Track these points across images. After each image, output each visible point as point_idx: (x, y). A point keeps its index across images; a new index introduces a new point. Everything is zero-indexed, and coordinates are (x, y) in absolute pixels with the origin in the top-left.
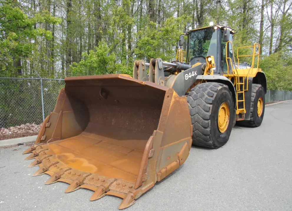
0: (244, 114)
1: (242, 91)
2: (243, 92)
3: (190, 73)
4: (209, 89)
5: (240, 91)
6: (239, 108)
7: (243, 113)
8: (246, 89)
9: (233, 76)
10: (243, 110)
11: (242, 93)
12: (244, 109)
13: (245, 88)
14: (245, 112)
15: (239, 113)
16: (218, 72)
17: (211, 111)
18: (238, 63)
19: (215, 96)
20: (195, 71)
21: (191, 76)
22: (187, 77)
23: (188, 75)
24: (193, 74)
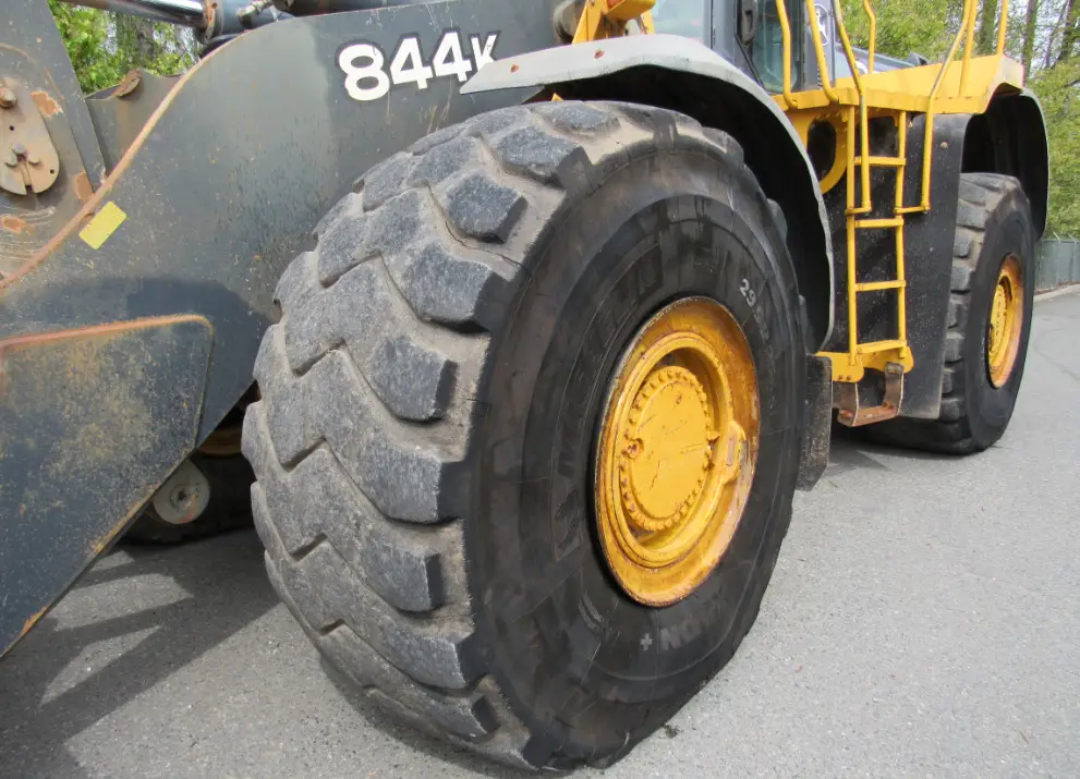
0: (896, 376)
1: (892, 215)
2: (899, 222)
3: (410, 47)
4: (493, 152)
5: (871, 215)
6: (859, 342)
7: (891, 368)
8: (918, 202)
9: (824, 102)
10: (897, 351)
11: (891, 231)
12: (901, 343)
13: (913, 196)
14: (907, 362)
15: (866, 369)
17: (461, 413)
18: (872, 55)
19: (529, 231)
20: (475, 35)
21: (427, 72)
22: (374, 70)
23: (378, 59)
24: (449, 58)
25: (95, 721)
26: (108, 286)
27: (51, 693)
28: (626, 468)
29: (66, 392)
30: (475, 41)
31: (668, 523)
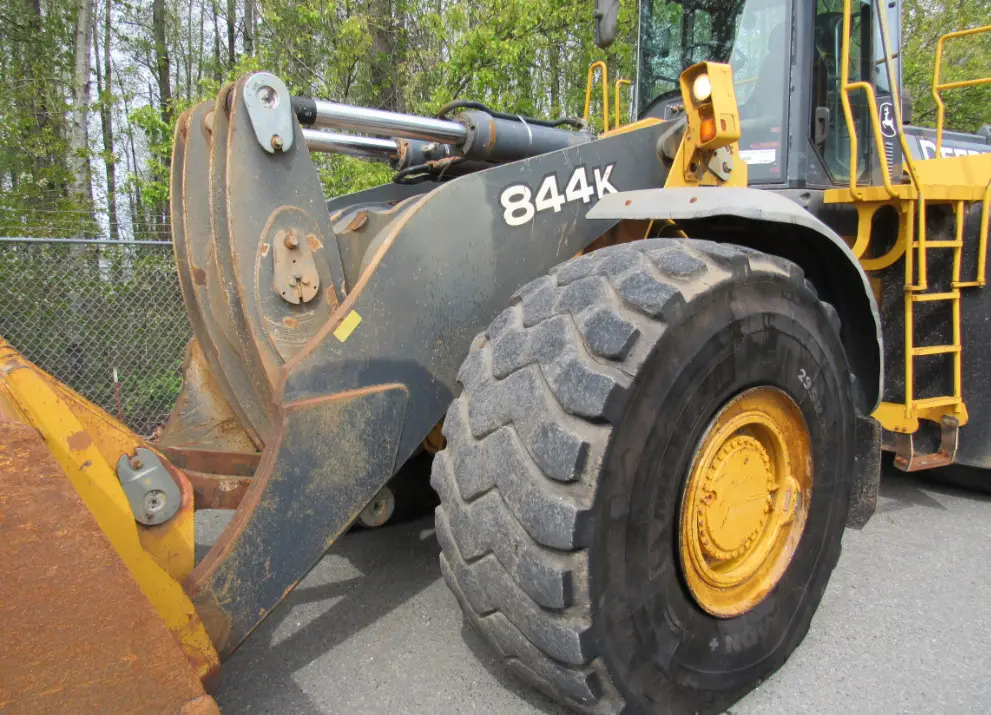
0: (951, 428)
1: (949, 289)
2: (955, 295)
3: (550, 183)
5: (927, 292)
6: (916, 396)
7: (946, 420)
8: (974, 277)
9: (886, 197)
10: (953, 407)
11: (949, 303)
12: (957, 399)
13: (970, 272)
14: (962, 416)
15: (921, 421)
16: (793, 175)
17: (591, 478)
19: (641, 353)
20: (596, 168)
21: (561, 199)
22: (525, 203)
23: (527, 193)
24: (578, 187)
25: (309, 662)
26: (348, 366)
27: (277, 639)
28: (703, 512)
29: (320, 437)
30: (597, 172)
31: (735, 554)
